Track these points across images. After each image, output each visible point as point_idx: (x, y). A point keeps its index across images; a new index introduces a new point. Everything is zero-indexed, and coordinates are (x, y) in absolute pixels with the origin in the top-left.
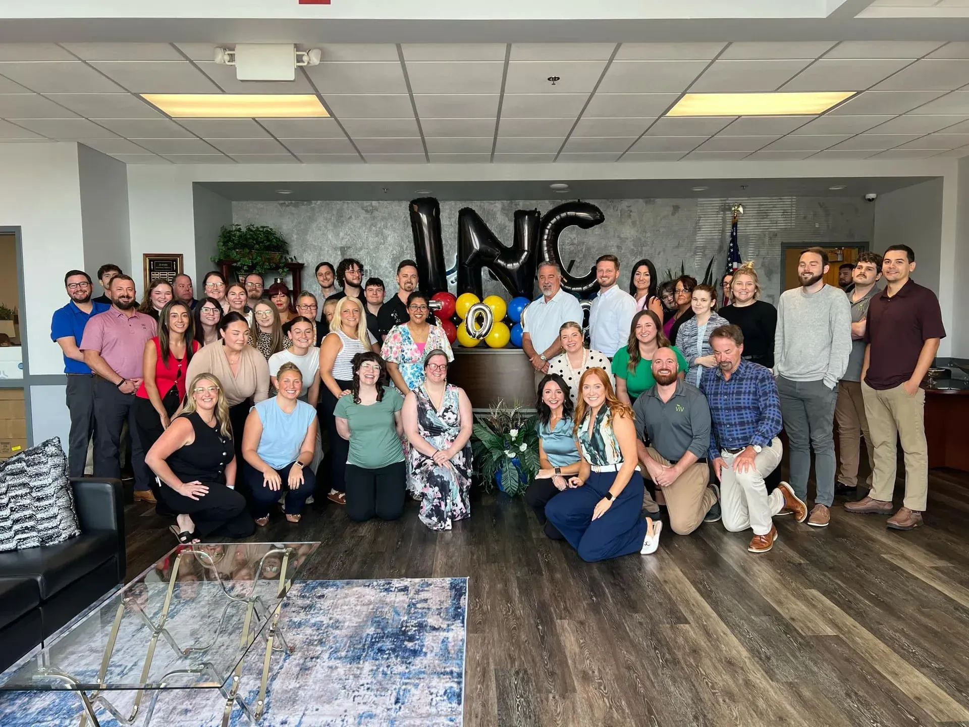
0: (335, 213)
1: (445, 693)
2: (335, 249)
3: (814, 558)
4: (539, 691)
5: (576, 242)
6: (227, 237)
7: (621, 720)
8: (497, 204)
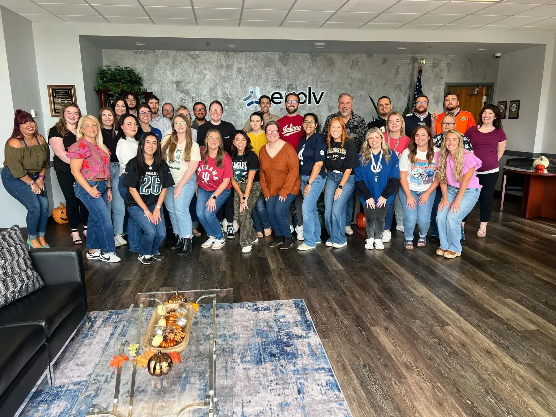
0: (171, 58)
1: (327, 384)
2: (173, 83)
3: (498, 278)
4: (384, 379)
5: (324, 80)
6: (102, 74)
7: (444, 398)
8: (276, 55)
